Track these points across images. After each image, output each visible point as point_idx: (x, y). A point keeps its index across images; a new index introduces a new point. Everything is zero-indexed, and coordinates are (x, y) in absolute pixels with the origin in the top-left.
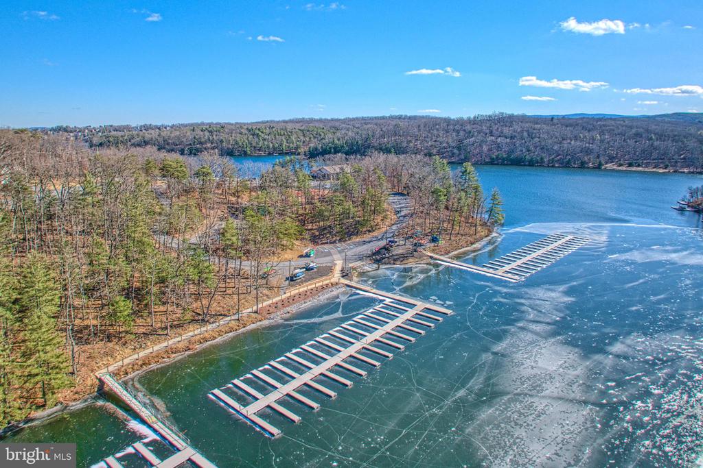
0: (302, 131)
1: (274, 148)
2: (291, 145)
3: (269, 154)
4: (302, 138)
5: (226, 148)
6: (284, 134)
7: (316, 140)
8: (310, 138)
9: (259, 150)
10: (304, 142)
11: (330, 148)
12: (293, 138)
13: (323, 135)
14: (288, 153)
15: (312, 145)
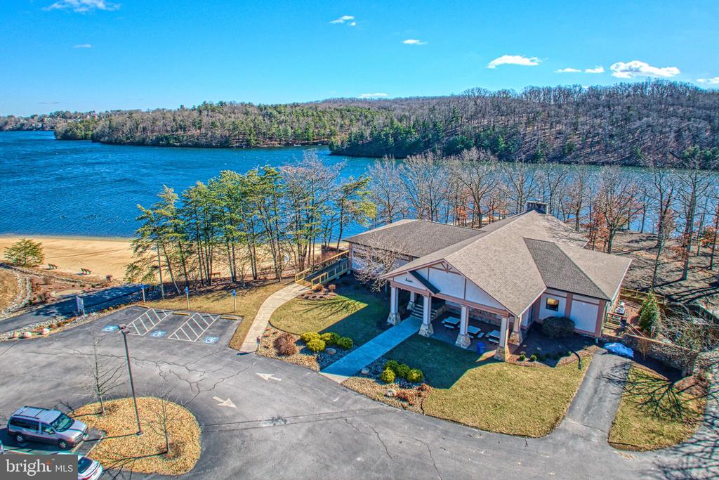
0: (340, 111)
1: (296, 136)
2: (322, 131)
3: (287, 145)
4: (339, 120)
5: (219, 136)
6: (313, 115)
7: (360, 123)
8: (351, 121)
9: (271, 139)
10: (341, 126)
11: (387, 135)
12: (326, 119)
13: (370, 116)
14: (316, 144)
15: (354, 130)
